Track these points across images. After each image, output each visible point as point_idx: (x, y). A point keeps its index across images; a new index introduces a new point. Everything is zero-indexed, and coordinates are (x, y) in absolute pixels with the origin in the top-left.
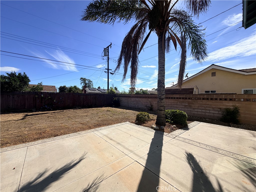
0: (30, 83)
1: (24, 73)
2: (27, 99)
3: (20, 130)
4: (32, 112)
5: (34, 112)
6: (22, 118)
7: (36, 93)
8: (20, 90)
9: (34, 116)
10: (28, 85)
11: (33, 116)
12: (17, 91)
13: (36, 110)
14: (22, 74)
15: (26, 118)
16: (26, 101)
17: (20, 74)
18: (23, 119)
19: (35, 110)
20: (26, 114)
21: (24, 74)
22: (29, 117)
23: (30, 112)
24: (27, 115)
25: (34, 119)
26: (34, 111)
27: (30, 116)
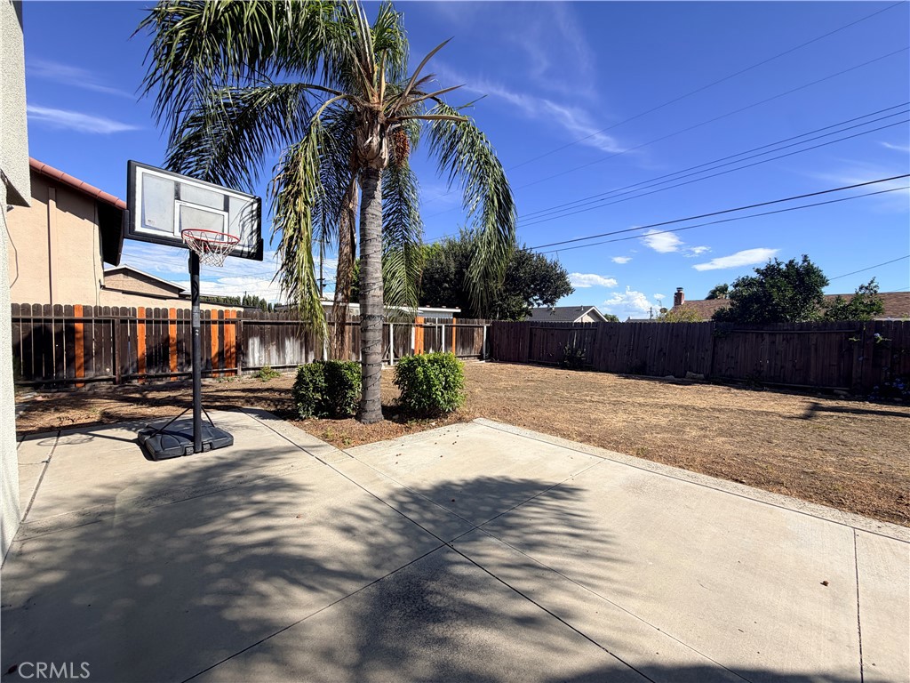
0: (826, 291)
1: (805, 259)
2: (816, 350)
3: (807, 454)
4: (834, 399)
5: (842, 400)
6: (802, 412)
7: (850, 325)
8: (793, 317)
9: (845, 414)
10: (819, 296)
11: (841, 415)
12: (783, 322)
13: (849, 395)
14: (799, 261)
15: (816, 417)
16: (812, 355)
17: (791, 264)
18: (806, 417)
19: (845, 393)
20: (812, 400)
21: (804, 261)
22: (827, 416)
23: (827, 399)
24: (816, 408)
25: (847, 426)
26: (843, 397)
27: (832, 414)
